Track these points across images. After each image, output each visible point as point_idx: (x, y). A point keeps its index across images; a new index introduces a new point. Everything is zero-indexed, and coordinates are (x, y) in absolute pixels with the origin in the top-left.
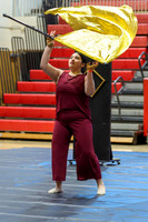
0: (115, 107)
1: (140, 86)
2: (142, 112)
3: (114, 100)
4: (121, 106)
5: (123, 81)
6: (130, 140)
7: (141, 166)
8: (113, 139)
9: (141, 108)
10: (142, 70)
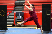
0: (8, 18)
1: (13, 14)
2: (14, 19)
3: (8, 17)
4: (9, 18)
5: (10, 13)
6: (11, 26)
7: (14, 31)
8: (8, 26)
9: (13, 19)
10: (14, 11)
